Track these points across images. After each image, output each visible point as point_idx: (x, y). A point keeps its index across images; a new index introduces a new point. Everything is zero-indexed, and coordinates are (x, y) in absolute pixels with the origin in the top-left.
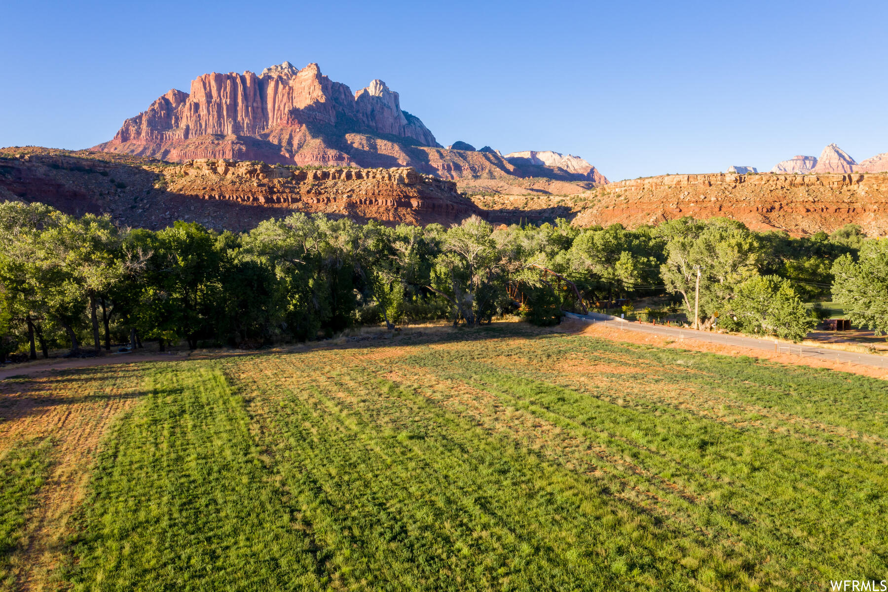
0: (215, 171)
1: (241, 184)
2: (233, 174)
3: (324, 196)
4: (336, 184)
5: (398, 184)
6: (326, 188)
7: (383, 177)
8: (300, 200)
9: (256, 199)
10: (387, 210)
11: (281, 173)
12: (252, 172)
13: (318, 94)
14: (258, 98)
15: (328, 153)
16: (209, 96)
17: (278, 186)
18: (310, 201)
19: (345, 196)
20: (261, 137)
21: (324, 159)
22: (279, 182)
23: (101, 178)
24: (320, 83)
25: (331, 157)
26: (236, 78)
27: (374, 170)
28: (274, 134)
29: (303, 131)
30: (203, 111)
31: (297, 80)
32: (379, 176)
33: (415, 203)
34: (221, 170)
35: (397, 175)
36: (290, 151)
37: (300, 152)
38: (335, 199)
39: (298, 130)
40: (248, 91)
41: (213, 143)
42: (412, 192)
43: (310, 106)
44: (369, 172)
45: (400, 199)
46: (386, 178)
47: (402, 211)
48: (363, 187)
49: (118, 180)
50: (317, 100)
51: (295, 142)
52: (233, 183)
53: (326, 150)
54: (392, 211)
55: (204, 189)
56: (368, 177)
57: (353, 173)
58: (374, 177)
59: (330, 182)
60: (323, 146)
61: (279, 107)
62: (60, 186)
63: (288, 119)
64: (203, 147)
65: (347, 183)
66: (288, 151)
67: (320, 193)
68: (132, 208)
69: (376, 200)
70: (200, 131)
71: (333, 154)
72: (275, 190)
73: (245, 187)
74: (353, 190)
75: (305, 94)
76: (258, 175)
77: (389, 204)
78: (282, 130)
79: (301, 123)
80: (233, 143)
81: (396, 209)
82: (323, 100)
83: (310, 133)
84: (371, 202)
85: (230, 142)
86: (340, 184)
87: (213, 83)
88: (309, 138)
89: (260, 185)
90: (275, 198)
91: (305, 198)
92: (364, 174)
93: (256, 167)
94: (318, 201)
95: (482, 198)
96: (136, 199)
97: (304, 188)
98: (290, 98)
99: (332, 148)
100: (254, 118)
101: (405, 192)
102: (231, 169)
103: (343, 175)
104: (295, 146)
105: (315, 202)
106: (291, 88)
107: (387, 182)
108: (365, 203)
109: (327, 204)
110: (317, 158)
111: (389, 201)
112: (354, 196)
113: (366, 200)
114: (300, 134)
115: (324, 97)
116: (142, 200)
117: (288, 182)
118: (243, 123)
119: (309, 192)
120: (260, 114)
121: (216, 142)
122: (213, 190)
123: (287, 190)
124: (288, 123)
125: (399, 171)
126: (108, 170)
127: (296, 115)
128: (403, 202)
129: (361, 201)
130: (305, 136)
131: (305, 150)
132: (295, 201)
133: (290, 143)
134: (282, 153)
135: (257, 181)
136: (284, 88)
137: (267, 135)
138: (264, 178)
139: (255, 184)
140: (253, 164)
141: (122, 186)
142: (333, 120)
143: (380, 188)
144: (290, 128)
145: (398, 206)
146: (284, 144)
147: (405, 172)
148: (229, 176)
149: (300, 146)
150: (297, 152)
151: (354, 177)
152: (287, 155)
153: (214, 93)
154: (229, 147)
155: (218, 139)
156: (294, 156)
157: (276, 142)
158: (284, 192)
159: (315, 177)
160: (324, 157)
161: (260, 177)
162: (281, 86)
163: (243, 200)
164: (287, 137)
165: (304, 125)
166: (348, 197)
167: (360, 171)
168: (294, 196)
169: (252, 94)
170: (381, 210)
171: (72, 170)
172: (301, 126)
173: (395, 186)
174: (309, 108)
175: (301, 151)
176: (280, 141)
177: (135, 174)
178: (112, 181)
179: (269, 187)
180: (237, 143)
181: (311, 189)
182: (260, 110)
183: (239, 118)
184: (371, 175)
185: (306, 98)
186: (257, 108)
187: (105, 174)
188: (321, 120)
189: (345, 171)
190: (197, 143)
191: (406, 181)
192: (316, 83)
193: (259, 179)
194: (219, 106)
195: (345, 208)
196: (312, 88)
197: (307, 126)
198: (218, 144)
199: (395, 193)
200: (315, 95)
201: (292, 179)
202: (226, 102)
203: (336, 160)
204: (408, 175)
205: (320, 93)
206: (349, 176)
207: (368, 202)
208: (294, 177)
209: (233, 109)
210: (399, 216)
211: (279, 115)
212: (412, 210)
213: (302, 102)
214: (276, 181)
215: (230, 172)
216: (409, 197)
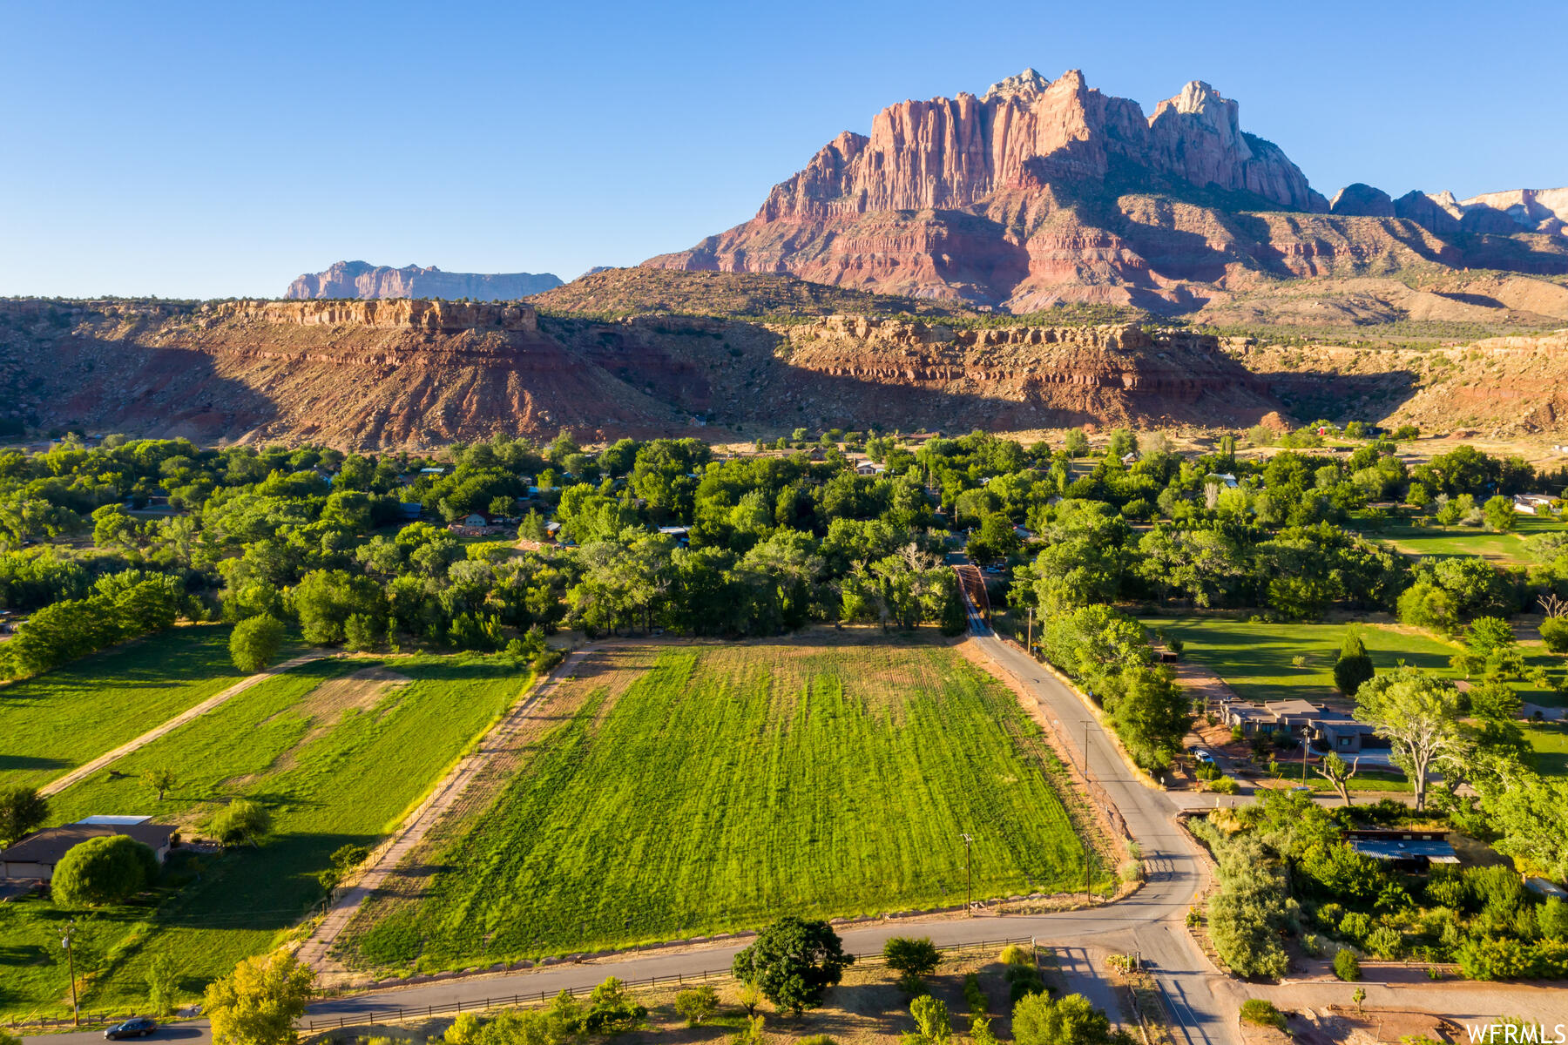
0: (852, 332)
1: (885, 352)
2: (877, 337)
3: (996, 370)
4: (1015, 350)
5: (1107, 350)
6: (1001, 357)
7: (1086, 340)
8: (963, 374)
9: (903, 374)
10: (1085, 391)
11: (941, 335)
12: (901, 335)
13: (1078, 126)
14: (978, 138)
15: (1084, 234)
16: (899, 140)
17: (934, 354)
18: (977, 377)
19: (1026, 370)
20: (975, 210)
21: (1076, 245)
22: (937, 348)
23: (713, 341)
24: (1083, 105)
25: (1087, 241)
26: (943, 107)
27: (1074, 329)
28: (996, 203)
29: (1044, 196)
30: (889, 166)
31: (1044, 102)
32: (1079, 339)
33: (1128, 381)
34: (860, 331)
35: (1107, 337)
36: (1019, 233)
37: (1036, 234)
38: (1011, 374)
39: (1037, 195)
40: (962, 128)
41: (897, 225)
42: (1126, 363)
43: (1061, 150)
44: (1065, 332)
45: (1106, 374)
46: (1090, 341)
47: (1107, 392)
48: (1054, 356)
49: (734, 345)
50: (1075, 138)
51: (1030, 217)
52: (875, 350)
53: (1081, 228)
54: (1091, 394)
55: (837, 359)
56: (1064, 340)
57: (1042, 334)
58: (1072, 340)
59: (1008, 347)
60: (1076, 221)
61: (1012, 150)
62: (665, 357)
63: (1021, 176)
64: (882, 232)
65: (1032, 349)
66: (1016, 232)
67: (992, 365)
68: (749, 385)
69: (1070, 377)
70: (883, 199)
71: (1092, 236)
72: (930, 360)
73: (890, 356)
74: (1038, 361)
75: (1057, 125)
76: (909, 338)
77: (1088, 382)
78: (1009, 195)
79: (1042, 183)
80: (928, 224)
81: (1098, 390)
82: (1084, 138)
83: (1057, 199)
84: (1062, 379)
85: (923, 223)
86: (1022, 350)
87: (906, 118)
88: (1054, 207)
89: (910, 353)
90: (928, 372)
91: (969, 373)
92: (1058, 335)
93: (906, 327)
94: (988, 376)
95: (1282, 350)
96: (754, 371)
97: (970, 357)
98: (1032, 134)
99: (1091, 226)
100: (970, 172)
101: (1116, 364)
102: (874, 331)
103: (1028, 337)
104: (1030, 224)
105: (984, 378)
106: (1033, 117)
107: (1091, 347)
108: (1054, 380)
109: (999, 381)
110: (1063, 243)
111: (1088, 378)
112: (1039, 370)
113: (1055, 376)
114: (1040, 201)
115: (1087, 130)
116: (760, 374)
117: (949, 348)
118: (952, 182)
119: (976, 363)
120: (979, 165)
121: (902, 223)
122: (848, 361)
123: (946, 361)
124: (1020, 182)
125: (1111, 331)
126: (722, 330)
127: (1037, 168)
128: (1110, 379)
129: (1047, 377)
130: (1047, 205)
131: (1046, 232)
132: (955, 376)
133: (1021, 219)
134: (1005, 238)
135: (907, 347)
136: (1022, 116)
137: (984, 207)
138: (917, 342)
139: (904, 353)
140: (903, 324)
141: (737, 353)
142: (1101, 170)
143: (1079, 358)
144: (1024, 193)
145: (1101, 385)
146: (1011, 221)
147: (1119, 333)
148: (871, 340)
149: (1038, 223)
150: (1032, 234)
151: (1044, 340)
152: (1015, 241)
153: (908, 135)
154: (922, 231)
155: (905, 219)
156: (1027, 240)
157: (998, 219)
158: (941, 363)
159: (988, 340)
160: (1075, 242)
161: (912, 341)
162: (1016, 114)
163: (886, 376)
164: (1018, 207)
165: (1048, 185)
166: (1031, 371)
167: (1053, 331)
168: (955, 369)
169: (968, 130)
170: (1076, 391)
171: (680, 333)
172: (1043, 187)
173: (1101, 354)
174: (1060, 154)
175: (1041, 232)
176: (1005, 217)
177: (756, 335)
178: (727, 346)
179: (922, 357)
180: (934, 224)
181: (980, 359)
182: (980, 158)
183: (946, 174)
184: (1068, 336)
185: (1058, 133)
186: (976, 154)
187: (718, 337)
188: (1077, 173)
189: (1032, 330)
190: (873, 226)
191: (1120, 346)
192: (1077, 105)
193: (911, 345)
194: (915, 155)
195: (1023, 388)
196: (1069, 115)
197: (1052, 188)
198: (906, 226)
199: (1099, 366)
200: (1072, 127)
201: (955, 344)
202: (926, 148)
203: (1097, 245)
204: (1124, 337)
205: (1081, 124)
206: (1036, 338)
207: (1057, 379)
208: (958, 340)
209: (936, 157)
210: (1101, 401)
211: (1011, 164)
212: (1123, 391)
213: (1050, 142)
214: (932, 347)
215: (873, 335)
216: (1119, 372)
